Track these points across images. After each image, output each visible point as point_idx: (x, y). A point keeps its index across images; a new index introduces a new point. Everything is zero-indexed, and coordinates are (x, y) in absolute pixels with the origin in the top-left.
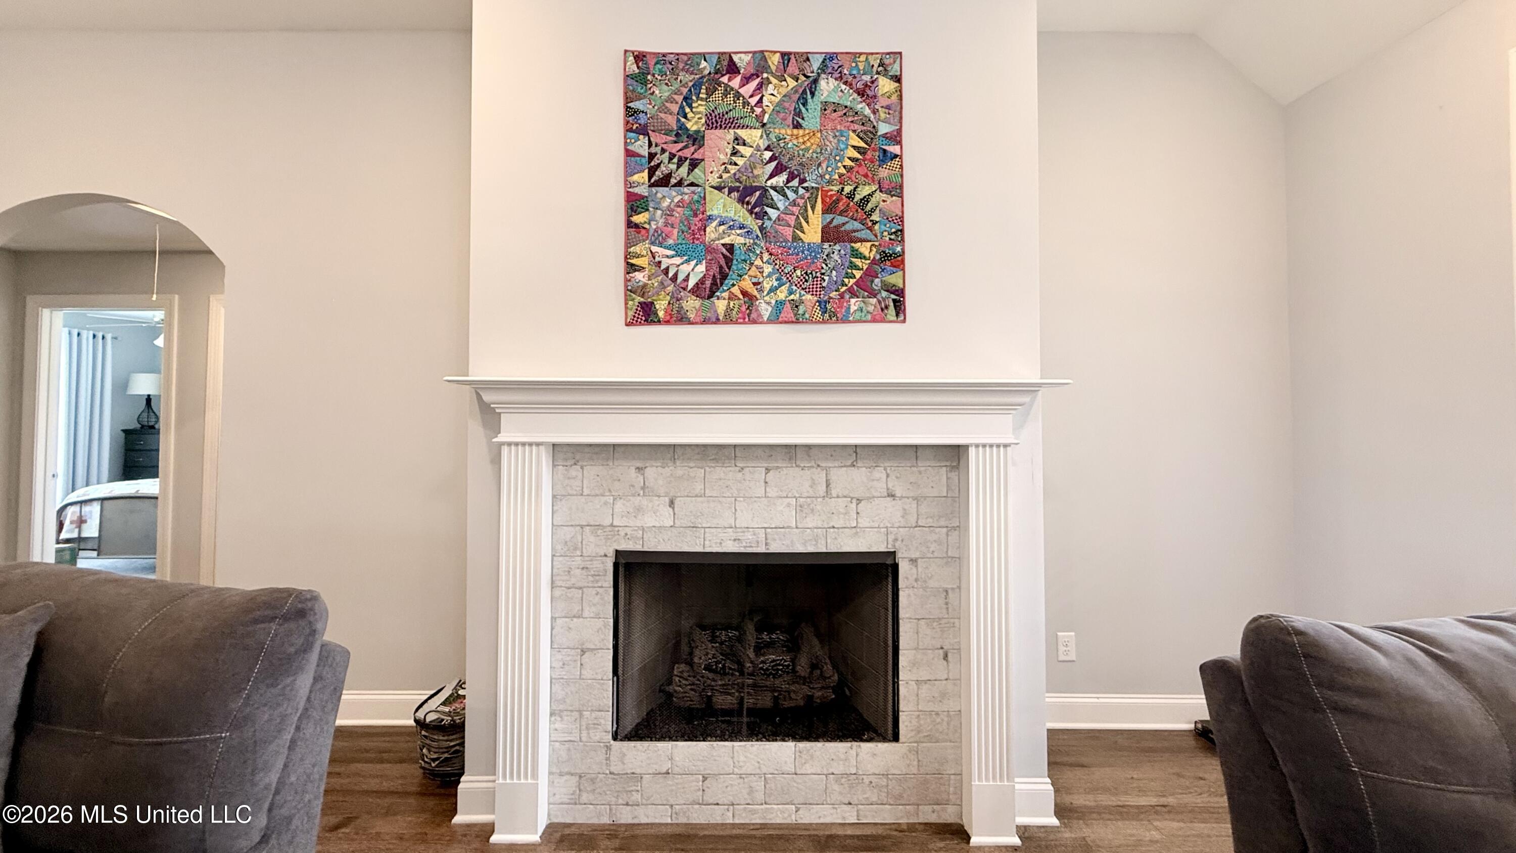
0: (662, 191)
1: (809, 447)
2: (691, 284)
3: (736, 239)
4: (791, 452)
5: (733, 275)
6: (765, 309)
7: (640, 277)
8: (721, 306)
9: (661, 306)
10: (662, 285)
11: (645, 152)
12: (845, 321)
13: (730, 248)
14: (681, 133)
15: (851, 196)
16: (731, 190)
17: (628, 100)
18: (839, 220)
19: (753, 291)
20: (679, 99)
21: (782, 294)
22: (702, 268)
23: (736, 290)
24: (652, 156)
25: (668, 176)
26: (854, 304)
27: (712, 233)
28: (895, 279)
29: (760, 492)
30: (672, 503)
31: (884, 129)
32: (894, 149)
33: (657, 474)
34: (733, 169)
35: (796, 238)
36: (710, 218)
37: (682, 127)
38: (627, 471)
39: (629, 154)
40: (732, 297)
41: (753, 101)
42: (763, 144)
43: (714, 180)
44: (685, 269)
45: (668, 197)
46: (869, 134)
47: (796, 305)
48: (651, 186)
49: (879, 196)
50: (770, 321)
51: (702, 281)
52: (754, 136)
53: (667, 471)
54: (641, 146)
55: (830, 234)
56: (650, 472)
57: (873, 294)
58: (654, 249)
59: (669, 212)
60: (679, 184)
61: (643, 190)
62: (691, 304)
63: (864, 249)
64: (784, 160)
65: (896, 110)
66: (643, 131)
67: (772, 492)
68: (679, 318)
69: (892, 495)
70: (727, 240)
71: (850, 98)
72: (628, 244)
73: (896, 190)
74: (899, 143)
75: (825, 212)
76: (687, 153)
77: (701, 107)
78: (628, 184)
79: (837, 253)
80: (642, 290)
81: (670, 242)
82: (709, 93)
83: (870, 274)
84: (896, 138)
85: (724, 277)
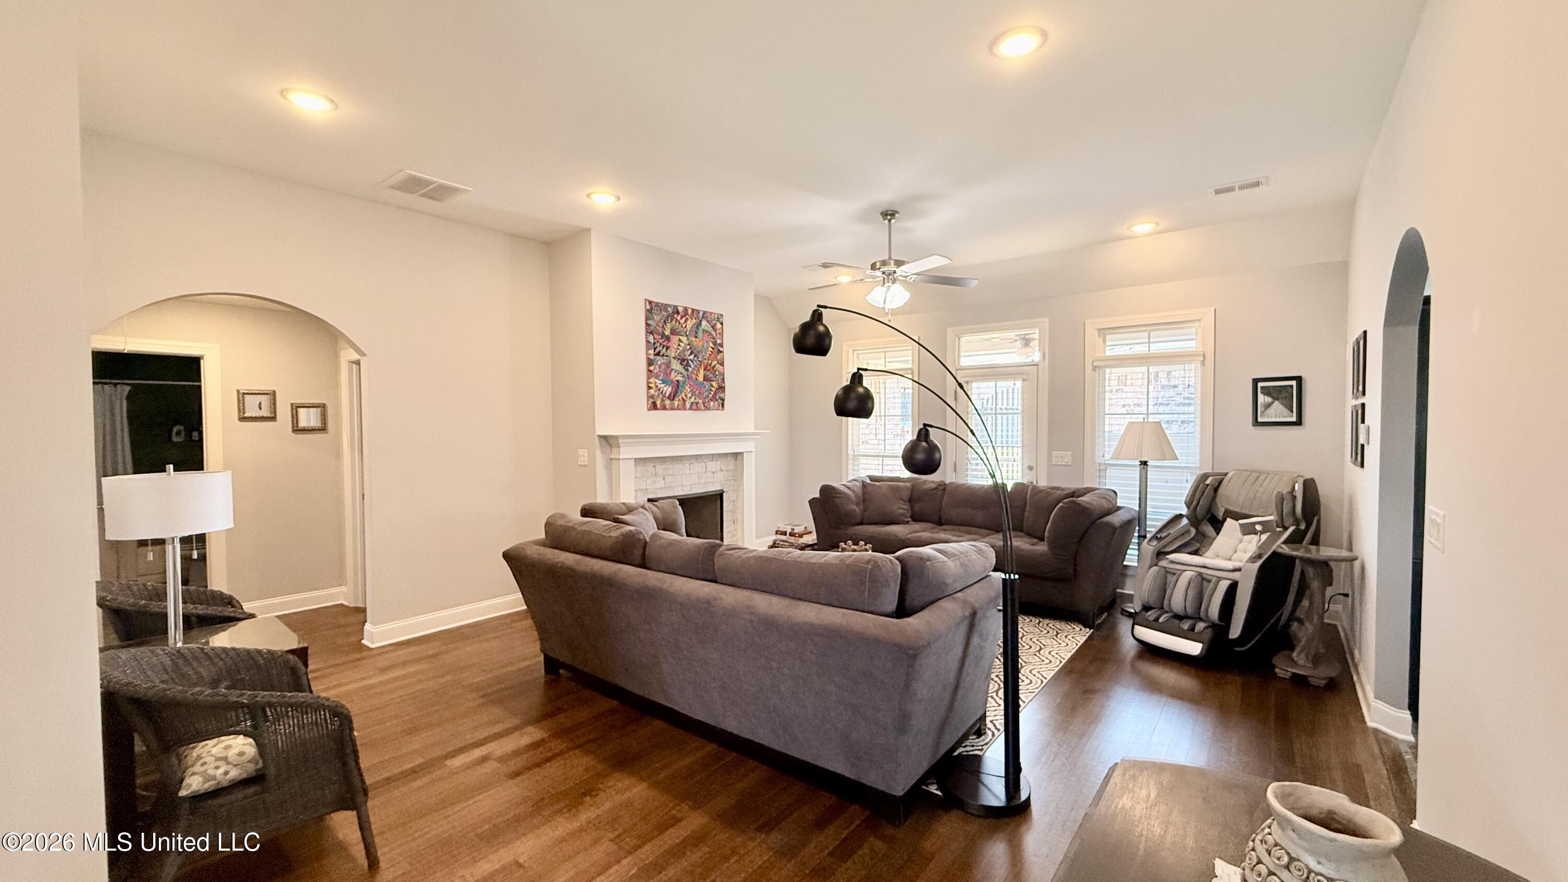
0: (658, 358)
1: (701, 455)
2: (667, 395)
3: (680, 378)
4: (697, 457)
5: (679, 392)
6: (688, 405)
7: (652, 391)
8: (676, 403)
9: (658, 403)
10: (659, 395)
11: (652, 342)
12: (709, 409)
13: (678, 381)
14: (663, 335)
15: (710, 365)
16: (678, 359)
17: (647, 319)
18: (708, 373)
19: (684, 397)
20: (662, 321)
21: (693, 400)
22: (670, 389)
23: (680, 398)
24: (655, 343)
25: (659, 352)
26: (712, 403)
27: (673, 375)
28: (722, 395)
29: (688, 472)
30: (664, 479)
31: (719, 341)
32: (721, 349)
33: (660, 468)
34: (679, 351)
35: (697, 379)
36: (672, 370)
37: (663, 333)
38: (650, 467)
39: (648, 342)
40: (679, 400)
41: (684, 326)
42: (687, 343)
43: (673, 355)
44: (665, 389)
45: (660, 361)
46: (715, 343)
47: (697, 403)
48: (655, 355)
49: (718, 366)
50: (689, 409)
51: (670, 394)
52: (684, 339)
53: (662, 466)
54: (651, 338)
55: (706, 378)
56: (657, 467)
57: (717, 400)
58: (656, 380)
59: (660, 366)
60: (663, 355)
61: (652, 357)
62: (668, 402)
63: (714, 384)
64: (693, 349)
65: (722, 334)
66: (651, 333)
67: (692, 472)
68: (664, 408)
69: (721, 470)
70: (677, 378)
71: (710, 329)
72: (649, 378)
73: (722, 364)
74: (722, 347)
75: (704, 370)
76: (665, 343)
77: (669, 325)
78: (647, 354)
79: (707, 384)
80: (652, 397)
81: (661, 378)
82: (671, 321)
83: (715, 393)
84: (721, 345)
85: (677, 392)
